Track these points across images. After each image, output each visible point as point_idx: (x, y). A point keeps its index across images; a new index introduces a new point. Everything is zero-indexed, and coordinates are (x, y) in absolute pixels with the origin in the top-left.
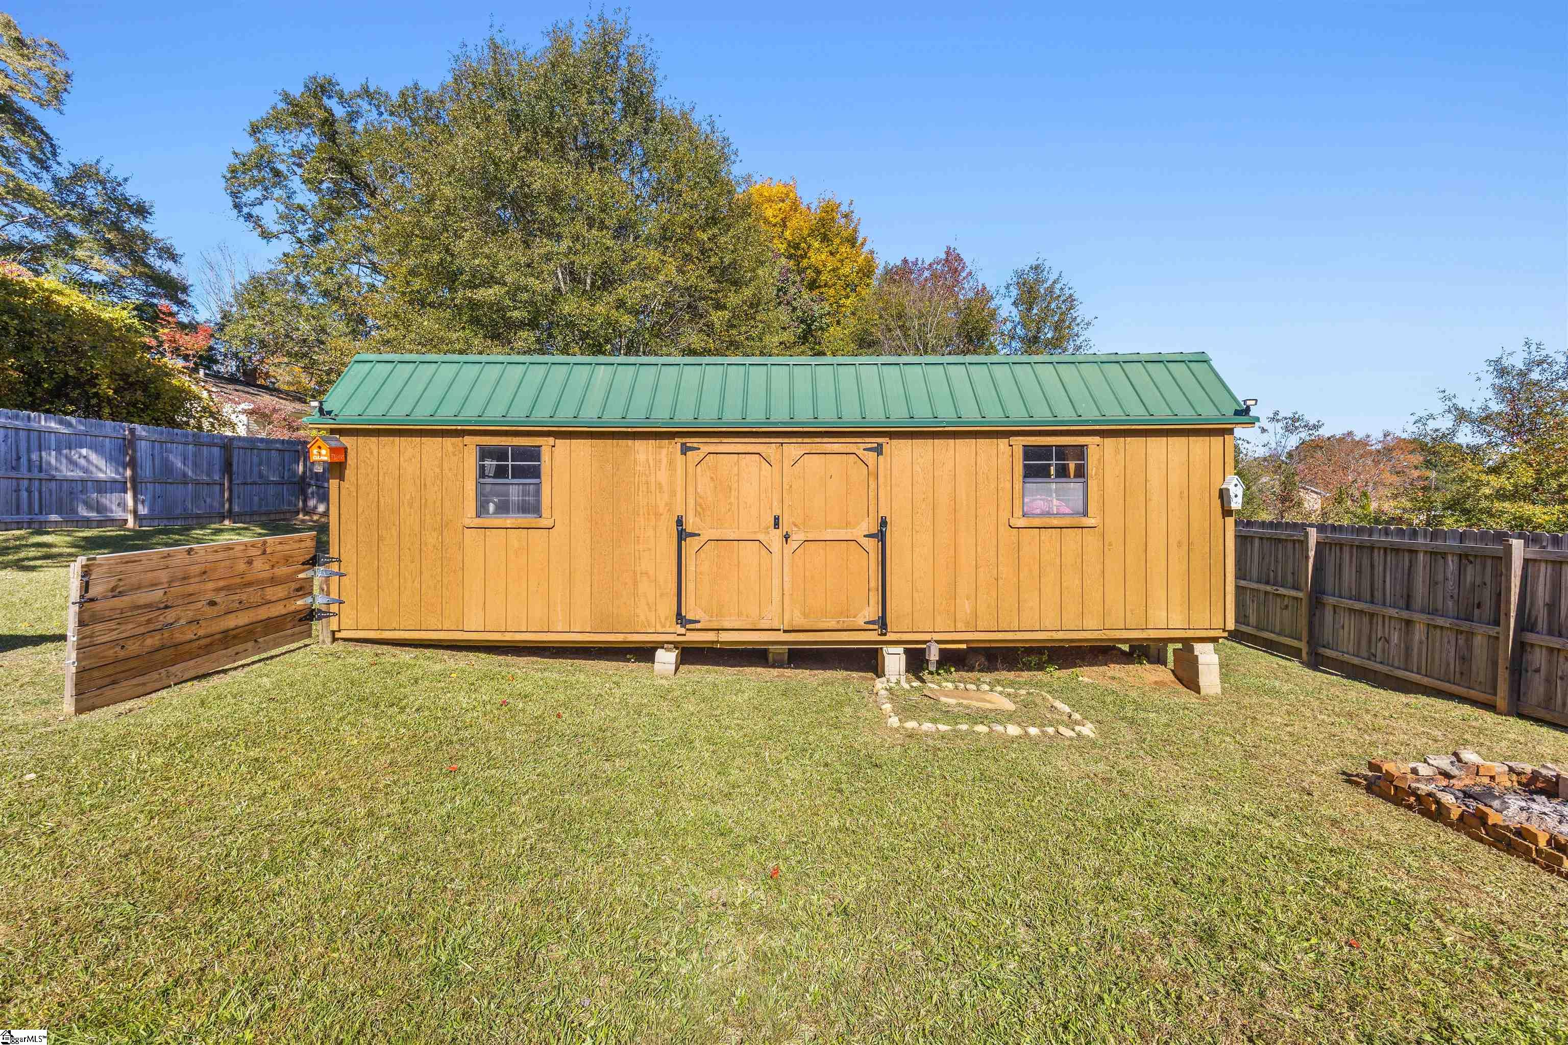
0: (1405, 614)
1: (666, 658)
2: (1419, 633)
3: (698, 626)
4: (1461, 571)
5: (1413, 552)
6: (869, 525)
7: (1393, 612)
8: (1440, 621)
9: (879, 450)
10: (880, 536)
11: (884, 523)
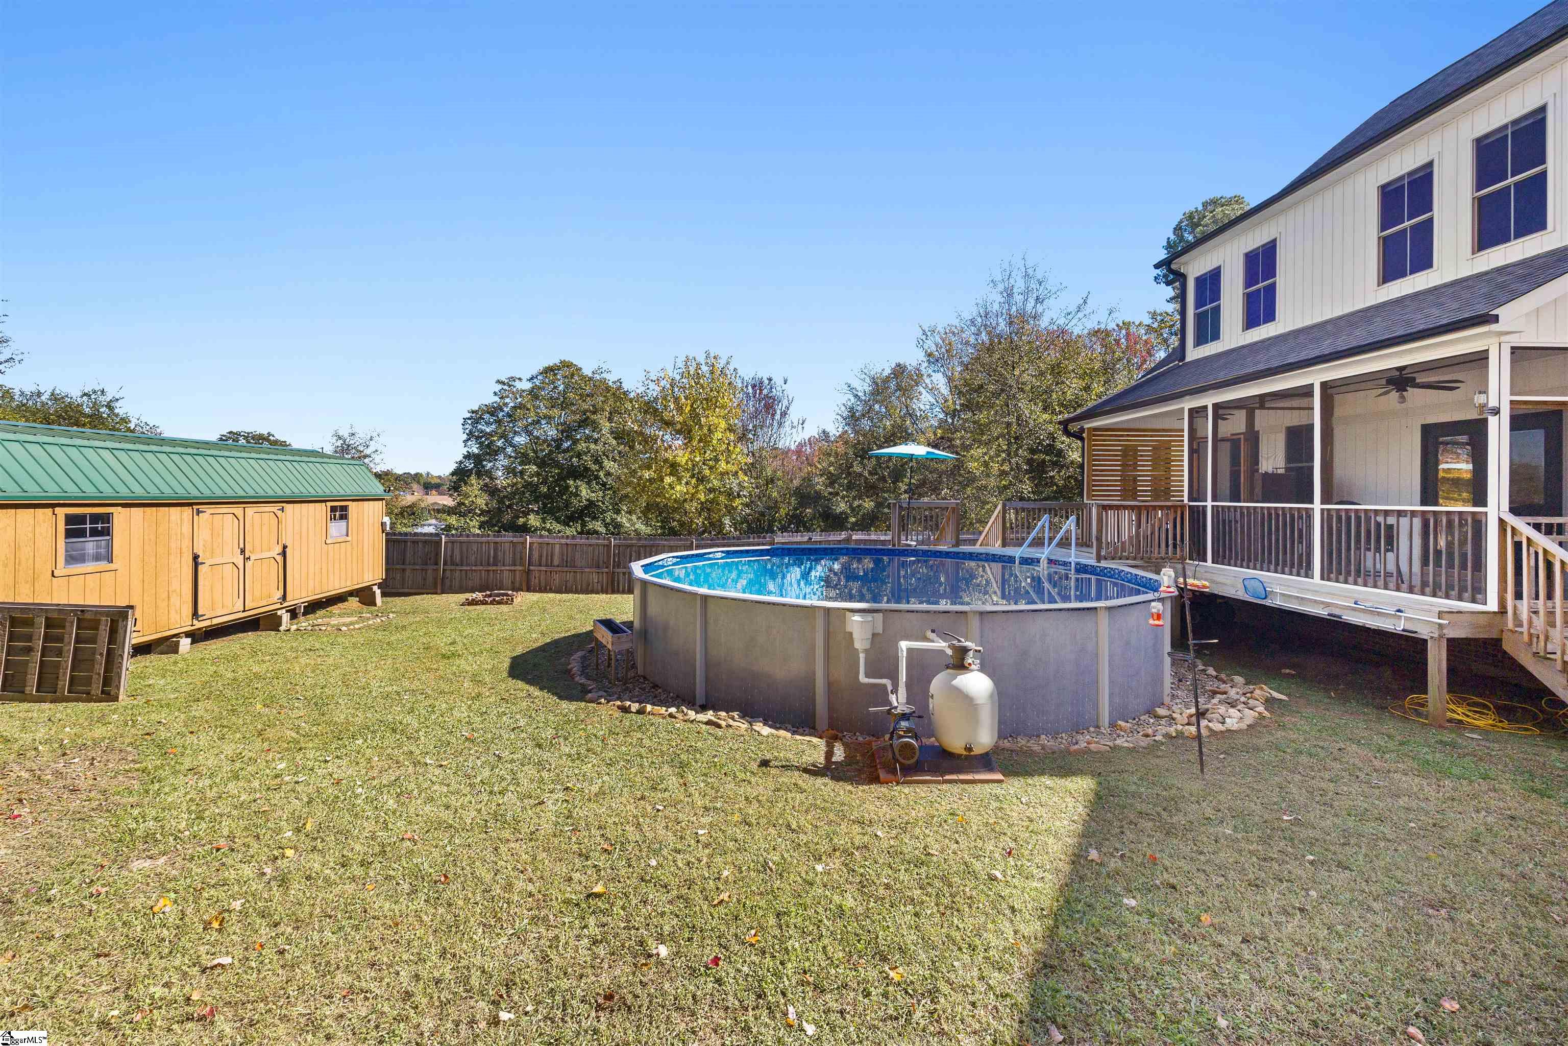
0: (403, 567)
1: (185, 643)
2: (408, 573)
3: (204, 618)
4: (424, 547)
5: (405, 542)
6: (279, 549)
7: (398, 567)
8: (417, 567)
9: (282, 510)
10: (284, 554)
11: (285, 547)
